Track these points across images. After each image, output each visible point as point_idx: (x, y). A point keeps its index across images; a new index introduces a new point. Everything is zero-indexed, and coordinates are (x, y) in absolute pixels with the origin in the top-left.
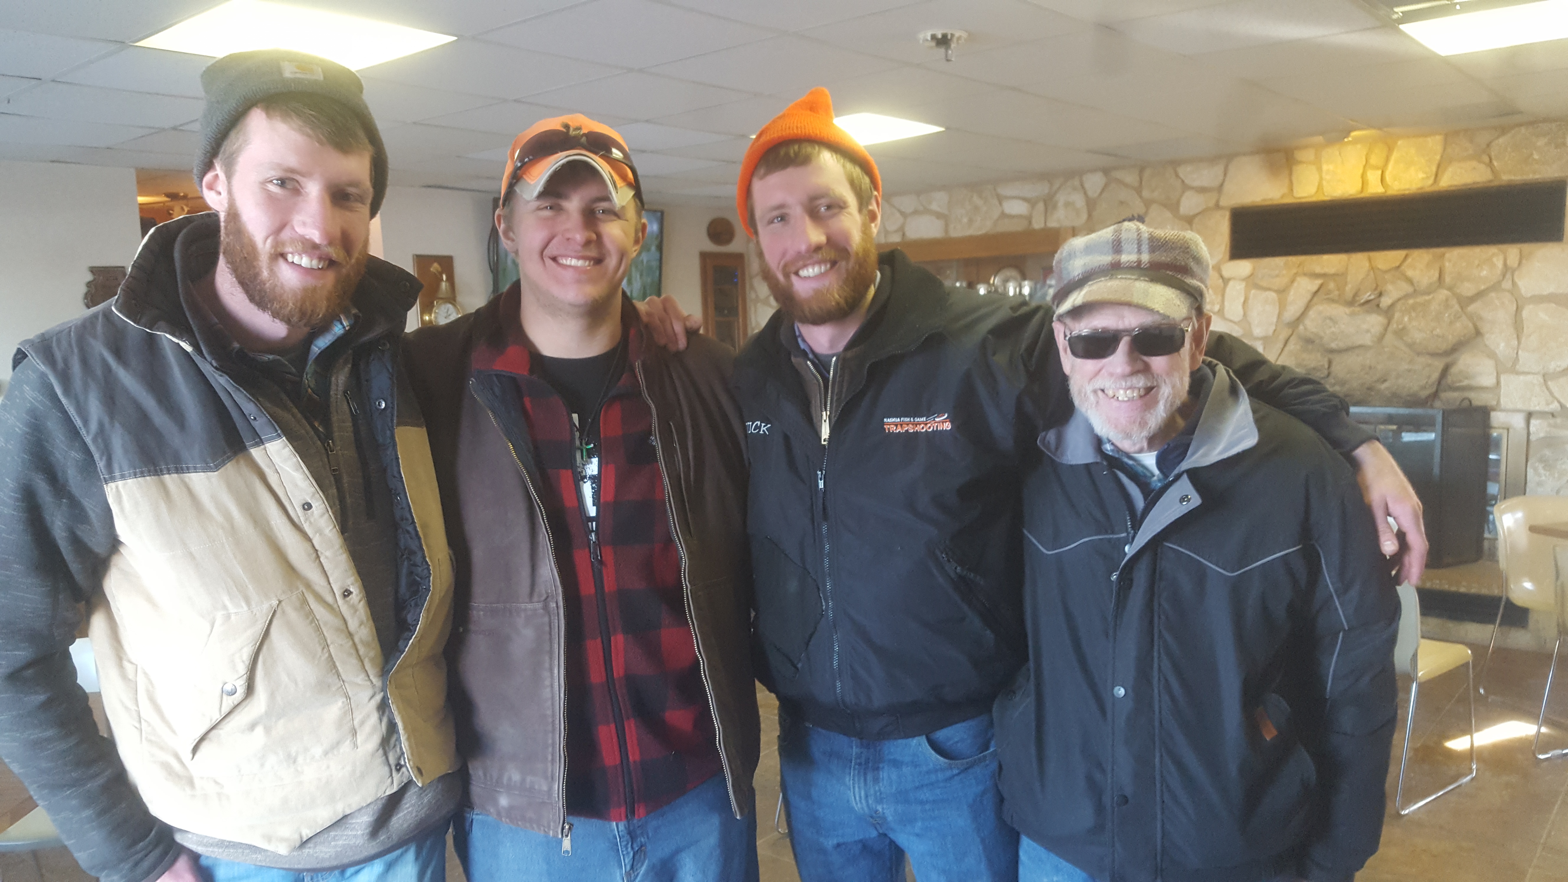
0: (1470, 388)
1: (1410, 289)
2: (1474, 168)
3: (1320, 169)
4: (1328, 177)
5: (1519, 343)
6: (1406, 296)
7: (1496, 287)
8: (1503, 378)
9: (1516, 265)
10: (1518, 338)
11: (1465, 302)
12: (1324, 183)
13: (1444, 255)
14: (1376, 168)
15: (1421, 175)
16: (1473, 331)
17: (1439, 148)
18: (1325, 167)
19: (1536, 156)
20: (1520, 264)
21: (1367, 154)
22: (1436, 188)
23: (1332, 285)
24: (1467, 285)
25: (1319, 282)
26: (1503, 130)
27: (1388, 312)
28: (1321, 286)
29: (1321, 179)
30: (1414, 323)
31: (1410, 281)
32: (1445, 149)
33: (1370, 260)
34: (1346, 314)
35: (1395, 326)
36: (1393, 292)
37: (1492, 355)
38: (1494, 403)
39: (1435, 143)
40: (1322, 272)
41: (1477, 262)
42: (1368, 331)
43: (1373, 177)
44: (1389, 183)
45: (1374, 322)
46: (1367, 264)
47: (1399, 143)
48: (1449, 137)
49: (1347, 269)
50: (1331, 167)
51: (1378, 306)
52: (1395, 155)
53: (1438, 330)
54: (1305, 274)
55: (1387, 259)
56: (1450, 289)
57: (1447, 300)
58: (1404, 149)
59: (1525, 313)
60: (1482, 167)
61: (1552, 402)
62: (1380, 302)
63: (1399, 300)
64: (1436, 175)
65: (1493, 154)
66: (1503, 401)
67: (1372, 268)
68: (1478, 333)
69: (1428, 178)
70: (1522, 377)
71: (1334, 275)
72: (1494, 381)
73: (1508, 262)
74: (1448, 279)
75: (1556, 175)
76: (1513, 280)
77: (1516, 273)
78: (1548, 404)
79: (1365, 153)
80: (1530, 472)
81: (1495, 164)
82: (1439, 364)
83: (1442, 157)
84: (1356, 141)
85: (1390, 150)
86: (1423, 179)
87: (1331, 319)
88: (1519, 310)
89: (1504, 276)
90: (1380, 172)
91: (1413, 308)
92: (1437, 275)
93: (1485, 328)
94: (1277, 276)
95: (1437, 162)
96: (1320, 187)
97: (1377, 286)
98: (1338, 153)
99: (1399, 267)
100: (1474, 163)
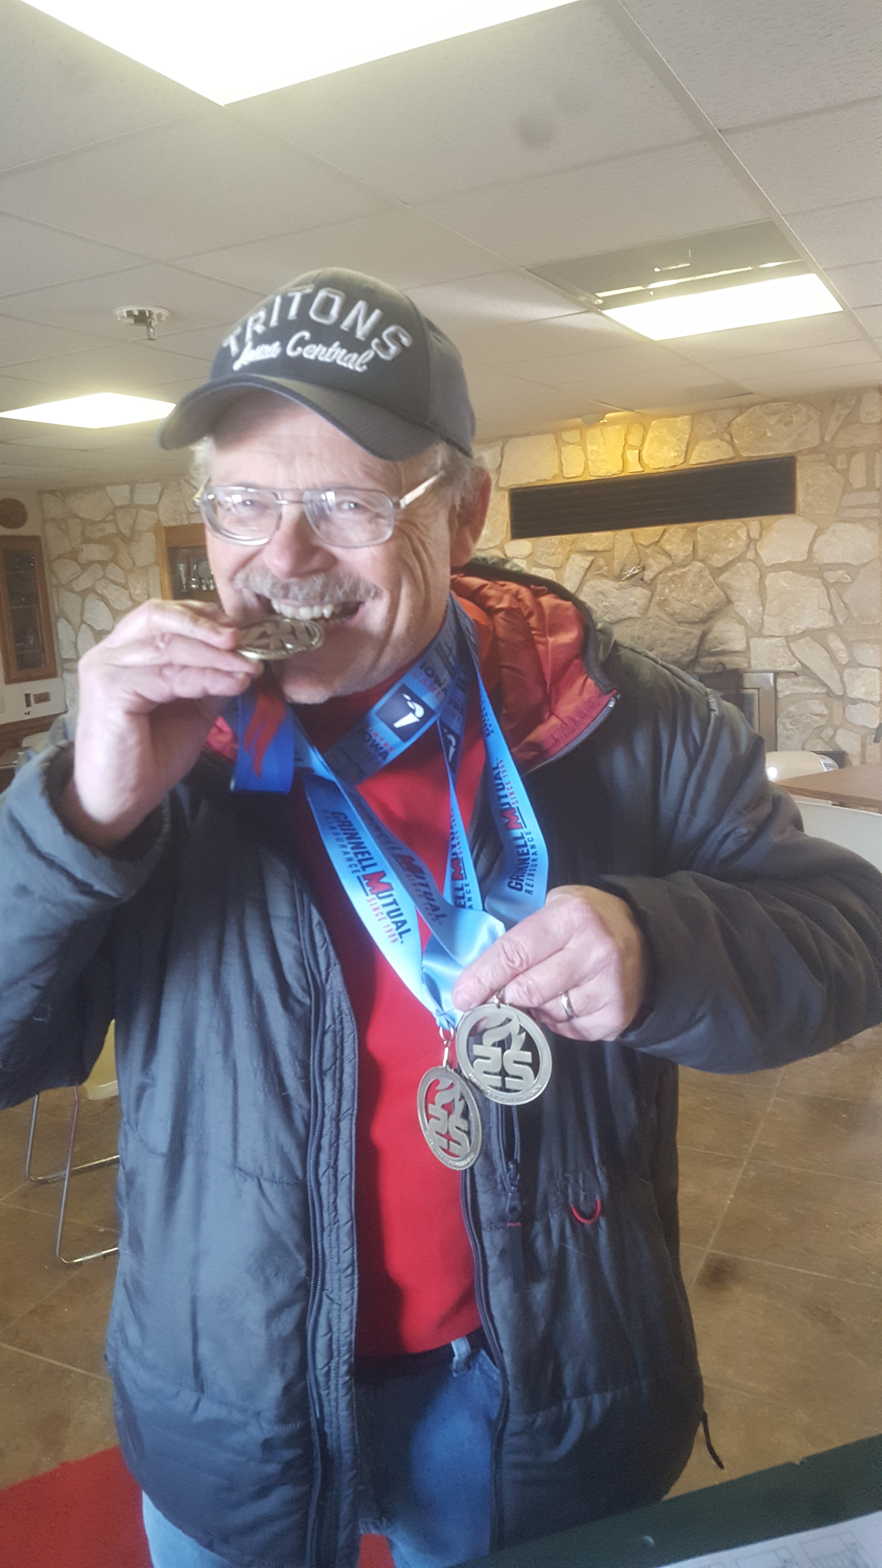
0: (723, 653)
1: (668, 562)
2: (718, 446)
3: (585, 451)
4: (593, 458)
5: (764, 610)
6: (667, 569)
7: (740, 558)
8: (753, 641)
9: (757, 537)
10: (763, 605)
11: (717, 572)
12: (590, 463)
13: (695, 530)
14: (633, 447)
15: (673, 454)
16: (725, 599)
17: (687, 428)
18: (589, 448)
19: (769, 434)
20: (761, 535)
21: (625, 435)
22: (685, 466)
23: (601, 562)
24: (717, 556)
25: (590, 558)
26: (741, 409)
27: (651, 585)
28: (593, 562)
29: (587, 459)
30: (674, 594)
31: (668, 555)
32: (692, 430)
33: (632, 535)
34: (615, 588)
35: (658, 598)
36: (655, 565)
37: (741, 621)
38: (746, 665)
39: (682, 422)
40: (593, 549)
41: (724, 535)
42: (635, 603)
43: (632, 455)
44: (645, 462)
45: (639, 594)
46: (631, 540)
47: (653, 423)
48: (696, 416)
49: (614, 546)
50: (595, 448)
51: (642, 579)
52: (650, 435)
53: (694, 600)
54: (578, 552)
55: (647, 534)
56: (702, 561)
57: (701, 571)
58: (658, 429)
59: (767, 582)
60: (724, 444)
61: (794, 662)
62: (643, 576)
63: (660, 573)
64: (686, 453)
65: (733, 432)
66: (753, 662)
67: (637, 544)
68: (729, 602)
69: (679, 456)
70: (767, 641)
71: (603, 551)
72: (744, 645)
73: (751, 535)
74: (700, 553)
75: (787, 451)
76: (756, 550)
77: (758, 544)
78: (791, 664)
79: (624, 433)
80: (780, 727)
81: (736, 441)
82: (697, 631)
83: (690, 435)
84: (613, 422)
85: (646, 431)
86: (675, 457)
87: (602, 593)
88: (762, 578)
89: (748, 546)
90: (637, 452)
91: (672, 580)
92: (691, 549)
93: (734, 596)
94: (554, 554)
95: (686, 441)
96: (586, 467)
97: (640, 561)
98: (600, 433)
99: (658, 541)
100: (717, 442)
